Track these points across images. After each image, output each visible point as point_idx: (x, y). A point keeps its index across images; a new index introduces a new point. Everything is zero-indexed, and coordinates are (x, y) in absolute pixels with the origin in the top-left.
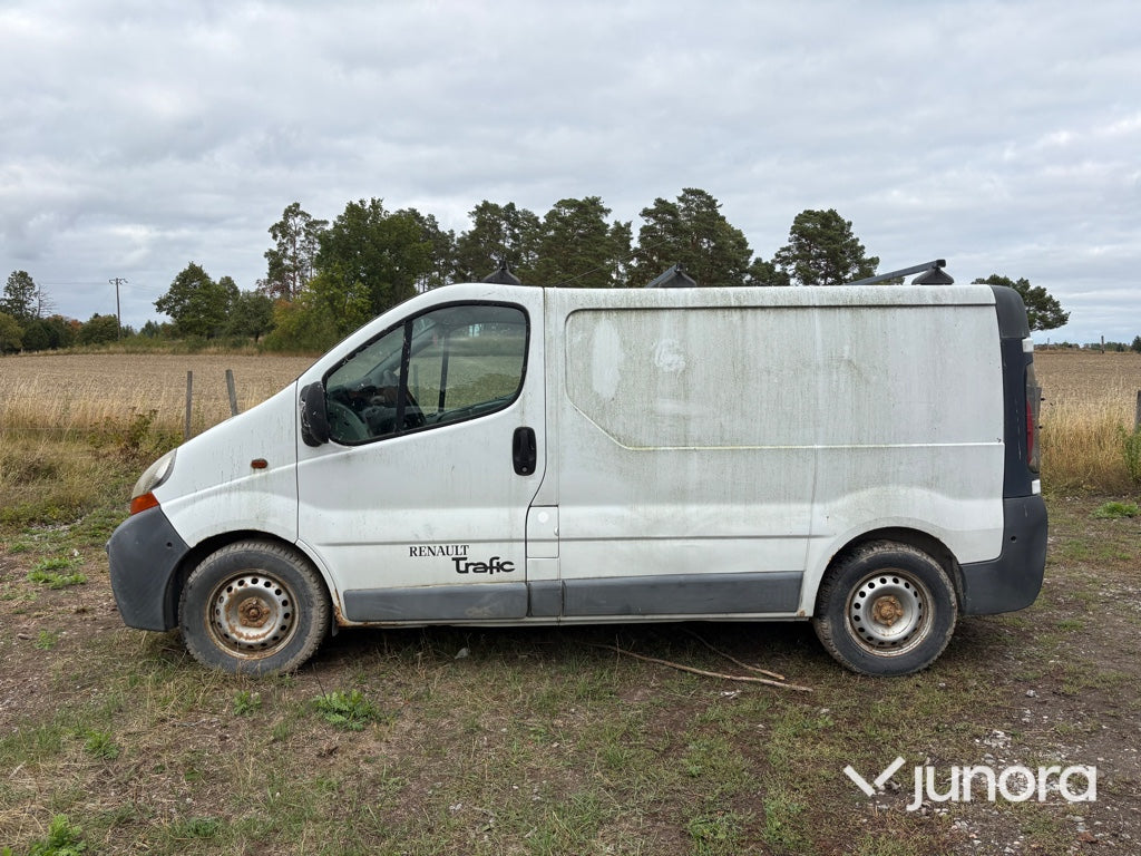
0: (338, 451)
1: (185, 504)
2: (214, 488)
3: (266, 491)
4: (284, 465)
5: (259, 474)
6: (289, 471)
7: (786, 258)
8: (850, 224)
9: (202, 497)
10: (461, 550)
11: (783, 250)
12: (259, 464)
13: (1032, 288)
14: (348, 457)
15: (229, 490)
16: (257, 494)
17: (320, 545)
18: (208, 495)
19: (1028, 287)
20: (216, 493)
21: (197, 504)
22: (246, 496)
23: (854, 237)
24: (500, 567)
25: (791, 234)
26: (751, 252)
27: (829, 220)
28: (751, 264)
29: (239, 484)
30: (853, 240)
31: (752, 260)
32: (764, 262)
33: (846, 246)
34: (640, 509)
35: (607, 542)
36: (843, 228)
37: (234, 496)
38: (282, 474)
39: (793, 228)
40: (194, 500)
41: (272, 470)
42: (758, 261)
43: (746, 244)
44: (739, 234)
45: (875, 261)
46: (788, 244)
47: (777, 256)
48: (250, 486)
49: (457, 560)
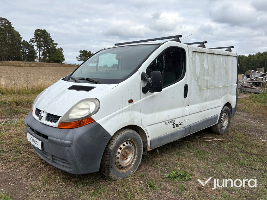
0: (150, 95)
1: (108, 120)
2: (117, 112)
3: (133, 110)
4: (137, 101)
5: (131, 104)
6: (139, 102)
7: (33, 41)
8: (50, 34)
9: (113, 116)
10: (174, 121)
11: (32, 38)
12: (131, 101)
13: (92, 53)
14: (153, 96)
15: (122, 112)
16: (131, 112)
17: (147, 126)
18: (116, 115)
19: (91, 53)
20: (118, 113)
21: (112, 119)
22: (127, 113)
23: (51, 37)
24: (180, 125)
25: (34, 34)
26: (22, 38)
27: (44, 32)
28: (22, 41)
29: (125, 109)
30: (51, 38)
31: (22, 40)
32: (26, 41)
33: (49, 39)
34: (201, 104)
35: (196, 114)
36: (48, 35)
37: (124, 114)
38: (137, 104)
39: (35, 33)
40: (111, 117)
41: (135, 103)
42: (24, 41)
43: (20, 36)
44: (18, 33)
45: (56, 44)
46: (34, 37)
47: (31, 40)
48: (128, 110)
49: (173, 124)
